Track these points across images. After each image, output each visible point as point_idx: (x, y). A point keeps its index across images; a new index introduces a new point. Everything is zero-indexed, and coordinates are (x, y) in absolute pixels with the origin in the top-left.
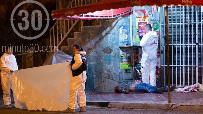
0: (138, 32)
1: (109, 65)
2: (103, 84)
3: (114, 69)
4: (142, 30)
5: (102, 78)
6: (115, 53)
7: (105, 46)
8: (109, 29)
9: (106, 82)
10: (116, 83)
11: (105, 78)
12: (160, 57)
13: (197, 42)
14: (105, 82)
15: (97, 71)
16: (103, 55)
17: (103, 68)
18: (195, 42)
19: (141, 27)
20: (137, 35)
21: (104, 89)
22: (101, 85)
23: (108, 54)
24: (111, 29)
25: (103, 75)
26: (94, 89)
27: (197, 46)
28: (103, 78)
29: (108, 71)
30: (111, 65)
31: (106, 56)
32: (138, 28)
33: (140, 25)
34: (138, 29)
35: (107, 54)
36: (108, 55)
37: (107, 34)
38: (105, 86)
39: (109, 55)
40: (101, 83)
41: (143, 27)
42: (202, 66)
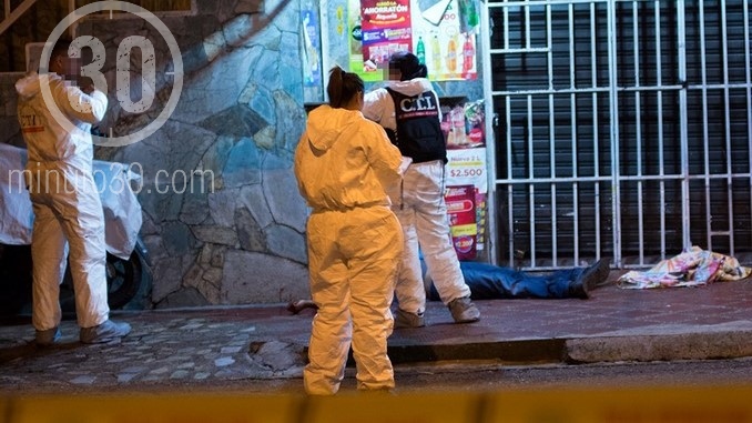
0: (360, 38)
1: (246, 189)
2: (208, 276)
3: (272, 205)
4: (382, 31)
5: (202, 248)
6: (280, 135)
7: (217, 105)
8: (242, 25)
9: (227, 265)
10: (288, 265)
11: (223, 248)
12: (484, 146)
13: (682, 75)
14: (222, 268)
15: (174, 217)
16: (207, 143)
17: (207, 206)
18: (671, 77)
19: (379, 17)
20: (354, 51)
21: (212, 299)
22: (195, 283)
23: (235, 142)
24: (258, 27)
25: (207, 234)
26: (156, 299)
27: (683, 95)
28: (207, 250)
29: (238, 214)
30: (258, 187)
31: (226, 147)
32: (358, 24)
33: (367, 11)
34: (359, 28)
35: (231, 140)
36: (241, 143)
37: (229, 49)
38: (218, 285)
39: (246, 145)
40: (196, 272)
41: (389, 17)
42: (707, 177)
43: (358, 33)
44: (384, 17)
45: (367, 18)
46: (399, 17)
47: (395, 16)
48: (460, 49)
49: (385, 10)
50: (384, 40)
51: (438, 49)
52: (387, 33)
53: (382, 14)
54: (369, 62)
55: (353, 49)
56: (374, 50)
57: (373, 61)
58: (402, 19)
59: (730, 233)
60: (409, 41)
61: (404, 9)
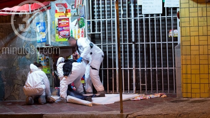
0: (58, 30)
1: (24, 70)
2: (16, 93)
5: (15, 85)
6: (31, 56)
9: (20, 90)
11: (19, 85)
13: (133, 40)
14: (19, 90)
15: (9, 77)
16: (16, 58)
17: (16, 74)
18: (130, 41)
19: (62, 24)
20: (57, 33)
21: (17, 99)
22: (13, 94)
23: (22, 57)
25: (16, 81)
26: (5, 98)
27: (133, 45)
28: (16, 86)
29: (23, 77)
30: (27, 69)
31: (20, 59)
32: (57, 26)
33: (60, 22)
34: (58, 27)
35: (21, 57)
36: (23, 58)
37: (20, 33)
38: (18, 95)
39: (24, 58)
40: (14, 91)
41: (64, 24)
42: (140, 69)
43: (57, 28)
44: (63, 24)
45: (59, 24)
46: (66, 24)
47: (66, 23)
48: (80, 33)
49: (63, 22)
50: (63, 30)
51: (75, 33)
52: (64, 28)
53: (63, 23)
54: (60, 36)
55: (56, 32)
56: (61, 32)
57: (61, 36)
58: (67, 24)
59: (146, 85)
60: (69, 30)
61: (68, 21)
